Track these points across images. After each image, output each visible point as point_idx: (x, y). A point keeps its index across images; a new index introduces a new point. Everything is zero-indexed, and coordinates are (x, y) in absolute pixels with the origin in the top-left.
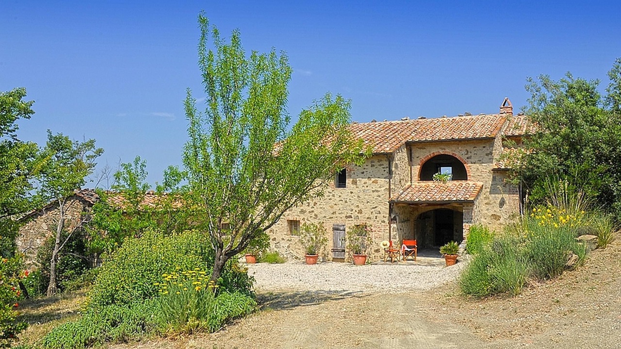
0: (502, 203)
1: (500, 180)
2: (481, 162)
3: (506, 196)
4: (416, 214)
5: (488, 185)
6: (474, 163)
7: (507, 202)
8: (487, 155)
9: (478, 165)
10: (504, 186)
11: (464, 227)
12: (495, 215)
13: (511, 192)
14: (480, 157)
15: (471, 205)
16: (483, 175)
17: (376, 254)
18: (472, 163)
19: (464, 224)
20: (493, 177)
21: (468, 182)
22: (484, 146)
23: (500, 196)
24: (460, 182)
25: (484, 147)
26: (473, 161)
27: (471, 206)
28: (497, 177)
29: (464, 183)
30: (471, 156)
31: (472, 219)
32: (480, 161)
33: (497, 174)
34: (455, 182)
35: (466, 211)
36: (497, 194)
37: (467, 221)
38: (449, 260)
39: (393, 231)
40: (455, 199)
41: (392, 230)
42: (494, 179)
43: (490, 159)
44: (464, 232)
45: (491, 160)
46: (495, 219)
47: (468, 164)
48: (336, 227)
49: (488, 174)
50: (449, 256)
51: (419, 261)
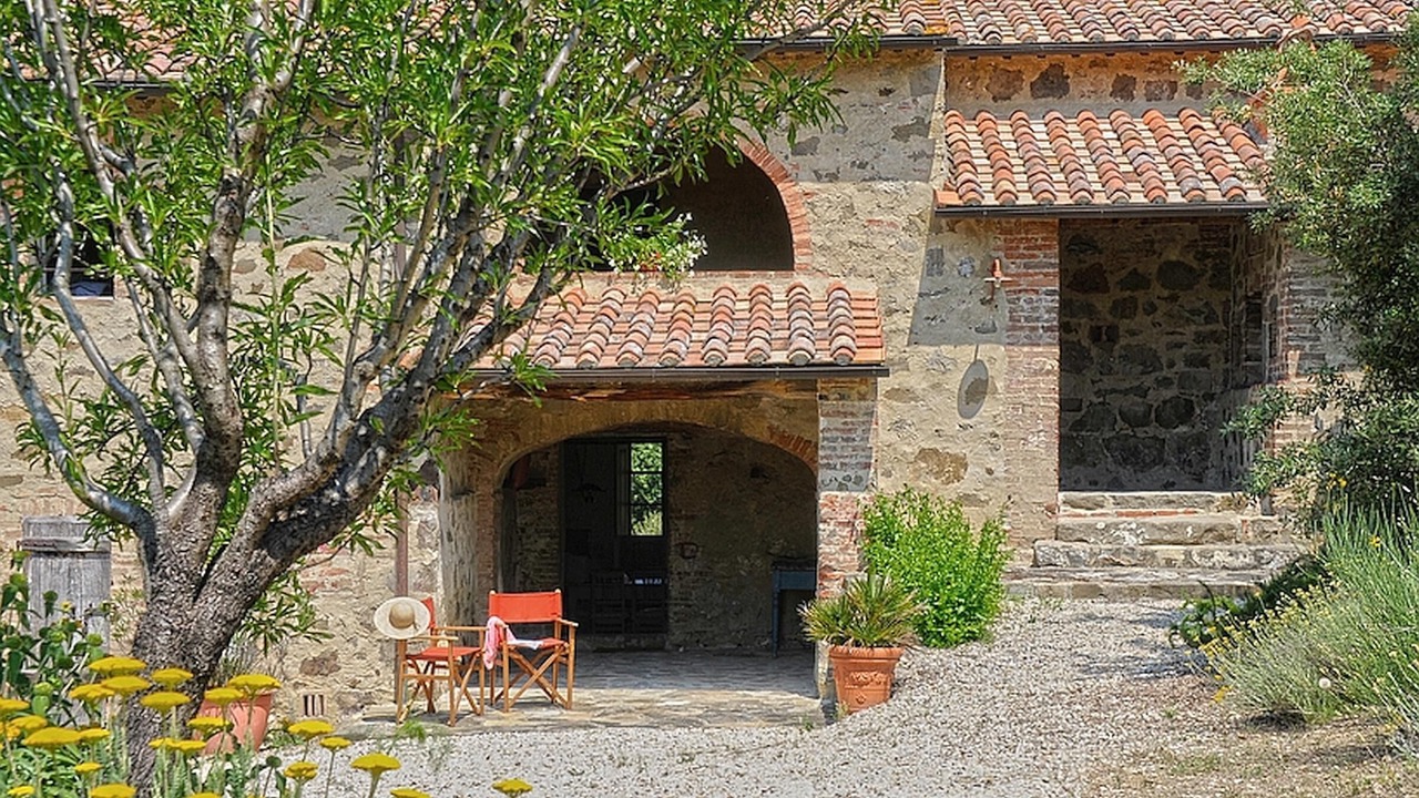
0: (976, 390)
1: (966, 269)
2: (867, 173)
3: (994, 355)
4: (509, 452)
5: (900, 298)
6: (833, 177)
7: (1000, 385)
8: (901, 133)
9: (850, 189)
10: (983, 302)
11: (824, 512)
12: (936, 451)
13: (1019, 331)
14: (863, 145)
15: (863, 388)
16: (878, 241)
17: (314, 685)
18: (819, 178)
19: (823, 496)
20: (930, 253)
21: (799, 278)
22: (885, 84)
23: (966, 354)
24: (755, 279)
25: (887, 92)
26: (824, 163)
27: (863, 397)
28: (947, 255)
29: (776, 284)
30: (815, 140)
31: (868, 466)
32: (862, 166)
33: (948, 238)
34: (727, 279)
35: (838, 422)
36: (946, 340)
37: (840, 475)
38: (862, 676)
39: (421, 546)
40: (779, 357)
41: (412, 539)
42: (935, 261)
43: (915, 157)
44: (822, 535)
45: (922, 164)
46: (937, 475)
47: (796, 181)
48: (48, 536)
49: (905, 237)
50: (863, 650)
51: (588, 708)
